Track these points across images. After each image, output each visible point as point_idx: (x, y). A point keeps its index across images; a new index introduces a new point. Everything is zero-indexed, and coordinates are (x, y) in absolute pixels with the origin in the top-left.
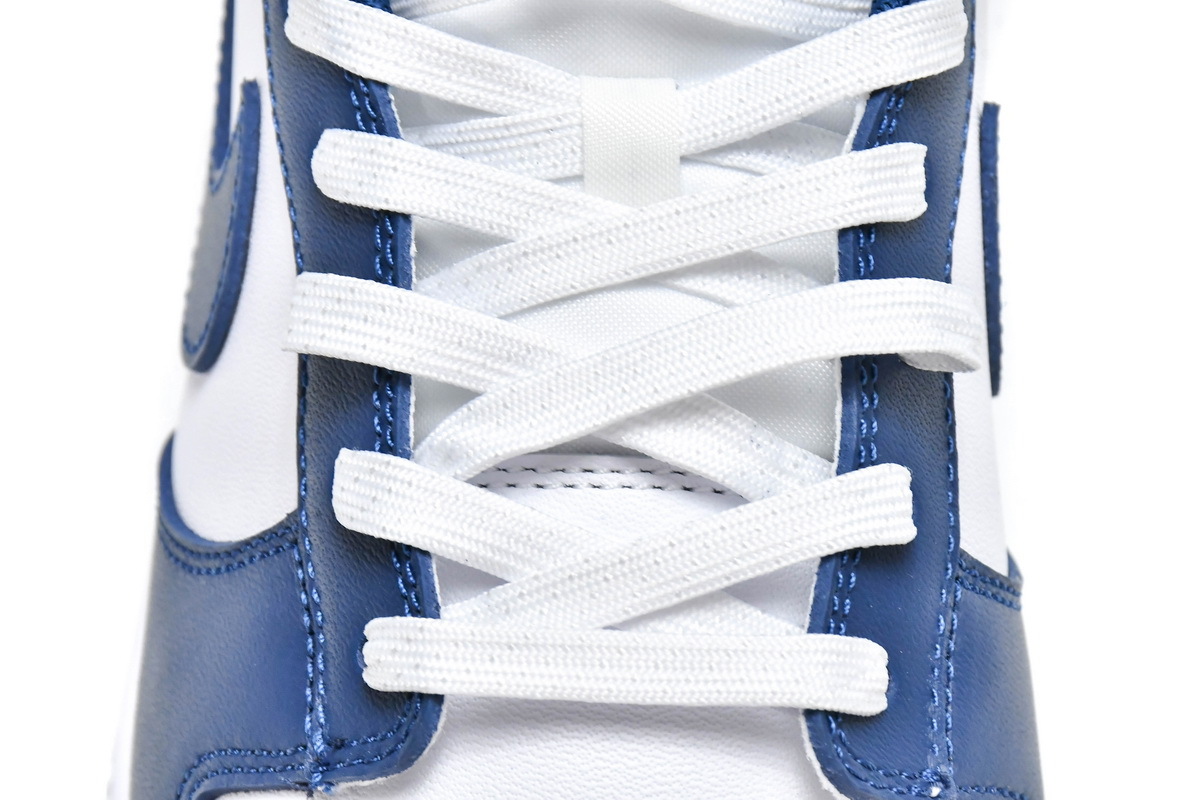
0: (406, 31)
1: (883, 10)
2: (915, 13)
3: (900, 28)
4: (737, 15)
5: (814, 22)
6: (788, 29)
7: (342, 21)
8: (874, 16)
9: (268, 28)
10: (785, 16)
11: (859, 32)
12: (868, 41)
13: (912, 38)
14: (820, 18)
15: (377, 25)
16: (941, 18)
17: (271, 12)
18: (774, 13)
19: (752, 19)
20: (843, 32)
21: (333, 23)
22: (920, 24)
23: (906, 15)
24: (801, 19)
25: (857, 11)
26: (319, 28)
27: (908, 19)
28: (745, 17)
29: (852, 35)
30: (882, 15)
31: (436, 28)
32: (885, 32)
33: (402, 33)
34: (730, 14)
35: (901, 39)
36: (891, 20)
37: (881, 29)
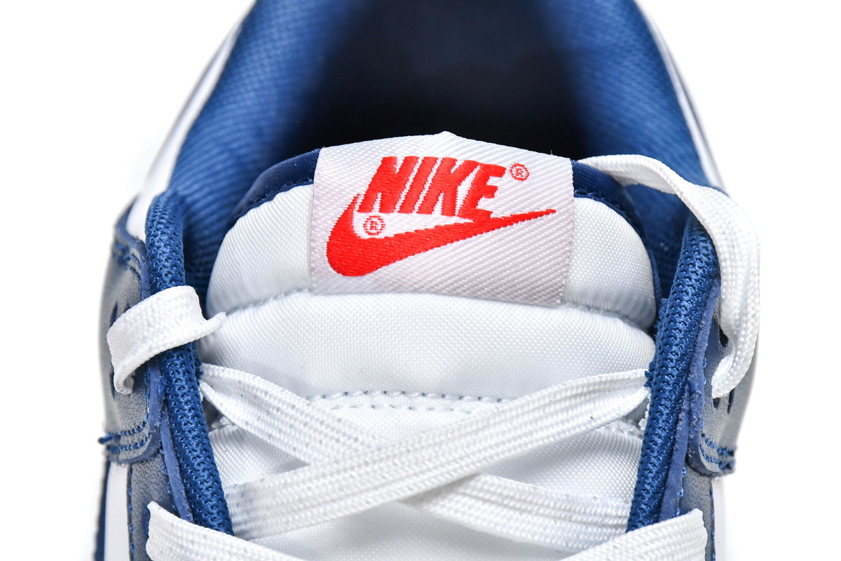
0: (245, 550)
1: (637, 527)
2: (663, 530)
3: (652, 542)
4: (517, 534)
5: (581, 537)
6: (560, 543)
7: (192, 542)
8: (630, 533)
9: (132, 546)
10: (556, 533)
11: (618, 546)
12: (625, 554)
13: (661, 550)
14: (585, 533)
15: (221, 546)
16: (685, 533)
17: (134, 533)
18: (548, 531)
19: (529, 537)
20: (604, 546)
21: (185, 544)
22: (668, 538)
23: (656, 531)
24: (570, 535)
25: (616, 527)
26: (174, 548)
27: (658, 534)
28: (524, 535)
29: (612, 548)
30: (636, 531)
31: (270, 547)
32: (639, 546)
33: (242, 552)
34: (511, 532)
35: (652, 551)
36: (644, 536)
37: (635, 543)
